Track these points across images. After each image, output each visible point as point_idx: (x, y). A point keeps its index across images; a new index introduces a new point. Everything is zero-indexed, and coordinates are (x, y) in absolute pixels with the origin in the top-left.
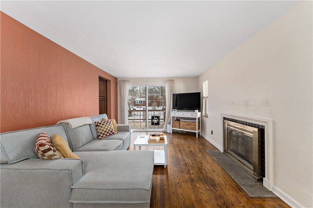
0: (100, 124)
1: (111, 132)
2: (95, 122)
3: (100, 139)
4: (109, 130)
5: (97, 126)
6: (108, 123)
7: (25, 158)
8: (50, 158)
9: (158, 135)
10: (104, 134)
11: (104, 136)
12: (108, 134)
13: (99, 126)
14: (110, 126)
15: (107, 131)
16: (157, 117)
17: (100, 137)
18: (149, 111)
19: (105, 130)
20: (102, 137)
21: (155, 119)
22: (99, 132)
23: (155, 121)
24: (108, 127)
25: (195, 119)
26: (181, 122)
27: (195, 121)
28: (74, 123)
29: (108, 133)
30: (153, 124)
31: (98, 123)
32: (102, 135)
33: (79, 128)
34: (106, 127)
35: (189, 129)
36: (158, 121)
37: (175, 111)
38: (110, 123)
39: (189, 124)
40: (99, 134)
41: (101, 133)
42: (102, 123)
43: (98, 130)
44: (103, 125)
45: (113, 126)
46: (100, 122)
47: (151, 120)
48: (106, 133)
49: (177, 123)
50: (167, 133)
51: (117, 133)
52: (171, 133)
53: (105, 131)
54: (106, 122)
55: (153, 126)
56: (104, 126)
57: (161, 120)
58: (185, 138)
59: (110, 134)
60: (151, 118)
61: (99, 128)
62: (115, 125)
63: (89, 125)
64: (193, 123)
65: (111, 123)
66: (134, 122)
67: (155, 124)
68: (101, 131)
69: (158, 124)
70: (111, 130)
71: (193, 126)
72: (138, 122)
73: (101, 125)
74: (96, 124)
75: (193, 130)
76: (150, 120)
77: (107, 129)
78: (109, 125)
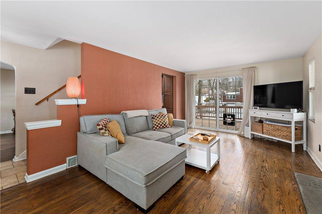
0: (155, 116)
1: (165, 125)
2: (152, 115)
3: (154, 130)
4: (163, 123)
5: (153, 118)
6: (163, 117)
7: (94, 132)
8: (103, 135)
9: (208, 134)
10: (157, 126)
11: (158, 128)
12: (161, 127)
13: (154, 118)
14: (163, 120)
15: (161, 124)
16: (231, 116)
17: (154, 128)
18: (220, 107)
19: (159, 122)
20: (156, 128)
21: (229, 118)
22: (154, 124)
23: (229, 120)
24: (162, 120)
25: (289, 123)
26: (265, 125)
27: (289, 126)
28: (131, 114)
29: (161, 125)
30: (225, 123)
31: (153, 116)
32: (156, 126)
33: (135, 118)
34: (160, 120)
35: (279, 136)
36: (233, 121)
37: (257, 108)
38: (164, 117)
39: (278, 130)
40: (154, 125)
41: (155, 125)
42: (157, 116)
43: (154, 122)
44: (158, 117)
45: (167, 120)
46: (155, 115)
47: (223, 119)
48: (159, 126)
49: (259, 126)
50: (244, 137)
51: (171, 127)
52: (250, 138)
53: (159, 124)
54: (161, 116)
55: (225, 126)
56: (158, 119)
57: (237, 120)
58: (267, 149)
59: (163, 126)
60: (222, 116)
61: (155, 120)
62: (171, 119)
63: (146, 116)
64: (286, 129)
65: (166, 117)
66: (209, 120)
67: (228, 123)
68: (155, 123)
69: (232, 124)
70: (164, 123)
71: (285, 133)
72: (206, 119)
73: (156, 118)
74: (152, 116)
75: (286, 139)
76: (221, 117)
77: (160, 122)
78: (163, 118)
